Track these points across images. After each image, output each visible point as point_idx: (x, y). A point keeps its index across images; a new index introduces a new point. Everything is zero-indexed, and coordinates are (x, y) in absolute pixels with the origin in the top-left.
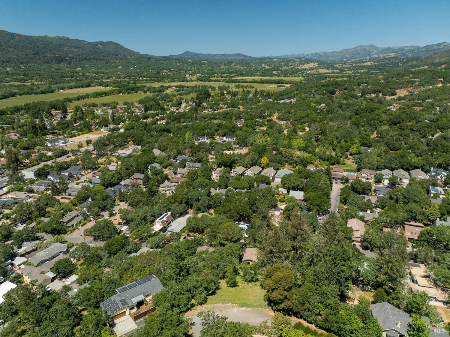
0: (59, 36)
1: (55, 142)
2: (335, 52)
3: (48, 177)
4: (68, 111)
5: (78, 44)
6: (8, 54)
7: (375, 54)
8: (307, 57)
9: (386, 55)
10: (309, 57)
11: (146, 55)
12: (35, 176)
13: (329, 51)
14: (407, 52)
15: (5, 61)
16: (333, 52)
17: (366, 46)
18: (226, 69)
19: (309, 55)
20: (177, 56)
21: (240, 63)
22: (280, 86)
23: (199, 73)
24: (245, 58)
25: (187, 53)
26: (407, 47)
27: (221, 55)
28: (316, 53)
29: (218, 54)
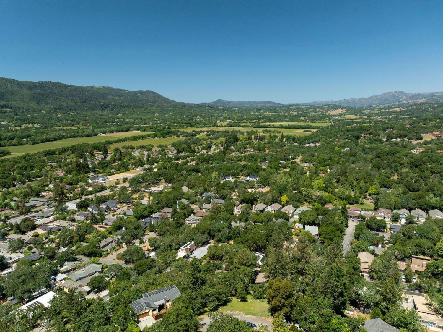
0: (105, 86)
1: (95, 179)
2: (363, 98)
3: (88, 209)
4: (108, 152)
5: (120, 93)
6: (61, 102)
7: (404, 100)
8: (335, 104)
9: (416, 101)
10: (337, 104)
11: (181, 103)
12: (77, 207)
13: (358, 98)
14: (438, 98)
15: (57, 108)
16: (361, 99)
17: (395, 92)
18: (255, 115)
19: (337, 102)
20: (209, 103)
21: (269, 109)
22: (307, 131)
23: (229, 119)
24: (274, 105)
25: (219, 101)
26: (437, 93)
27: (251, 102)
28: (345, 100)
29: (248, 102)
